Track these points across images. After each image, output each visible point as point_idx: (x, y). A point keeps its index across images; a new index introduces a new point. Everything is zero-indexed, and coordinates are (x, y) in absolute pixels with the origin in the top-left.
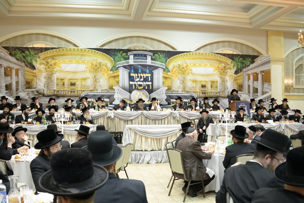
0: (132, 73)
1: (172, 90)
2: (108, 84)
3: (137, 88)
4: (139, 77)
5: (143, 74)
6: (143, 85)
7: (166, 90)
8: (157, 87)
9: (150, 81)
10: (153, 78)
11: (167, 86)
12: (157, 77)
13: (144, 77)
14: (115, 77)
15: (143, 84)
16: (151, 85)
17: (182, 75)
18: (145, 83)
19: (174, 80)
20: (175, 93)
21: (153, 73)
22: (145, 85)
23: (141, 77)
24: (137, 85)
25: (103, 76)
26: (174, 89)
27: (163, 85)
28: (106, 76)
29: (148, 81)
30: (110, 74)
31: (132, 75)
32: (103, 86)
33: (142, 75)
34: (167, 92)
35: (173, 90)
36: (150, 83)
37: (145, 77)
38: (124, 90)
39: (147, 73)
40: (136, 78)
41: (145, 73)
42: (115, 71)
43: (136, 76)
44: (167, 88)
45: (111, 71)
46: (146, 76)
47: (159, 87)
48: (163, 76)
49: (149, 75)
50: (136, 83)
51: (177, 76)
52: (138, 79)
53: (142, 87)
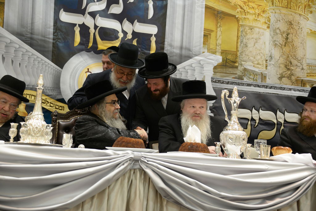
1: (240, 68)
3: (91, 45)
6: (121, 35)
7: (215, 68)
8: (181, 48)
9: (151, 22)
10: (165, 8)
11: (219, 49)
12: (184, 7)
15: (120, 30)
16: (153, 39)
17: (284, 11)
18: (128, 26)
19: (251, 28)
20: (250, 81)
22: (130, 36)
24: (92, 30)
26: (249, 66)
27: (204, 43)
29: (144, 20)
34: (218, 76)
35: (245, 70)
36: (152, 30)
38: (31, 45)
44: (218, 59)
47: (189, 50)
48: (207, 8)
50: (89, 21)
51: (264, 12)
52: (99, 5)
53: (115, 40)
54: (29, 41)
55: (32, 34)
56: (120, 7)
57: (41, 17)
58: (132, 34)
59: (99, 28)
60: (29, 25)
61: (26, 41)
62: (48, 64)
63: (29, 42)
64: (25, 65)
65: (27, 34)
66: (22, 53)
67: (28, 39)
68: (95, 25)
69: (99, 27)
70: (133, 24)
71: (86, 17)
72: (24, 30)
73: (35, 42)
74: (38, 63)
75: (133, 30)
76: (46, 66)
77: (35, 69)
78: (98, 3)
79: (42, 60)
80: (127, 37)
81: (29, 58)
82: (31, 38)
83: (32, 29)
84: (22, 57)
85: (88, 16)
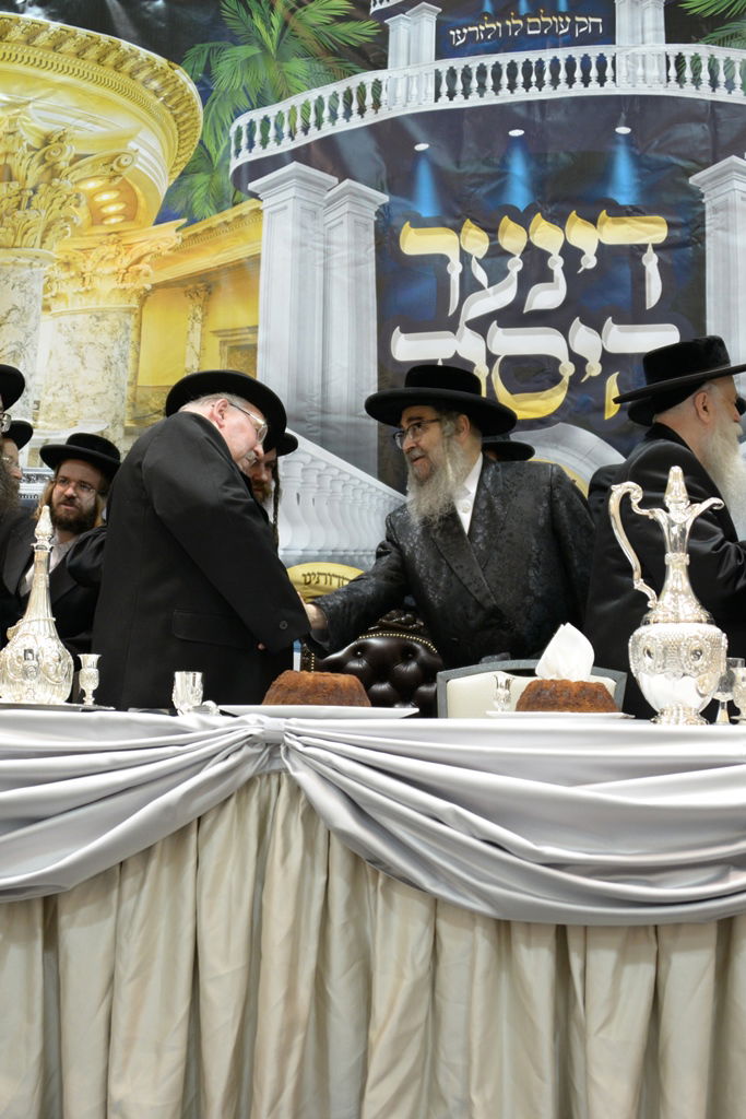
0: (419, 223)
2: (126, 377)
4: (515, 266)
5: (559, 220)
6: (567, 369)
9: (657, 316)
10: (699, 263)
13: (571, 254)
14: (203, 287)
15: (563, 356)
18: (585, 340)
21: (695, 200)
22: (594, 369)
23: (536, 267)
24: (481, 370)
25: (70, 289)
28: (106, 286)
29: (636, 314)
30: (160, 260)
31: (416, 242)
32: (64, 398)
33: (547, 236)
36: (663, 337)
37: (589, 262)
39: (618, 212)
40: (470, 286)
41: (594, 206)
42: (217, 219)
43: (465, 257)
45: (162, 218)
46: (602, 250)
49: (651, 231)
50: (469, 346)
52: (494, 294)
53: (551, 387)
54: (317, 431)
55: (323, 412)
56: (557, 288)
57: (345, 364)
58: (600, 362)
59: (499, 360)
60: (317, 390)
61: (311, 434)
62: (370, 486)
63: (318, 434)
64: (311, 496)
65: (313, 416)
66: (302, 466)
67: (315, 428)
68: (488, 352)
69: (498, 357)
70: (600, 332)
71: (462, 335)
72: (305, 404)
73: (332, 432)
74: (343, 486)
75: (604, 350)
76: (363, 493)
77: (337, 505)
78: (492, 288)
79: (352, 477)
80: (585, 373)
81: (319, 476)
82: (323, 425)
83: (324, 399)
84: (303, 477)
85: (467, 331)
